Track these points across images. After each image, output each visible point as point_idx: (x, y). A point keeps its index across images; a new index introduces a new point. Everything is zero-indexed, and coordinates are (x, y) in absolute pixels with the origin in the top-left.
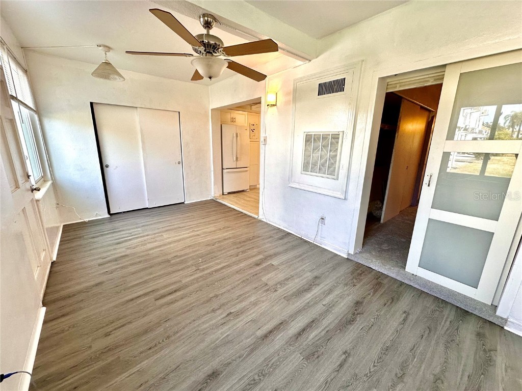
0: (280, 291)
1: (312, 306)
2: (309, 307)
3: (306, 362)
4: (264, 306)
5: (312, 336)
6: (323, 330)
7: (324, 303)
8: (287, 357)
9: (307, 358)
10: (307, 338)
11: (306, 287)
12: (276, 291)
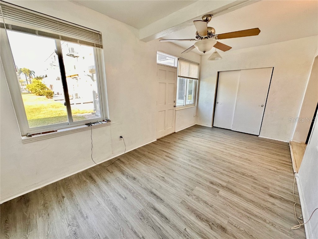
0: (190, 198)
1: (181, 219)
2: (180, 217)
3: (138, 212)
4: (173, 190)
5: (154, 217)
6: (160, 225)
7: (187, 230)
8: (141, 203)
9: (140, 212)
10: (153, 214)
11: (203, 217)
12: (188, 196)
